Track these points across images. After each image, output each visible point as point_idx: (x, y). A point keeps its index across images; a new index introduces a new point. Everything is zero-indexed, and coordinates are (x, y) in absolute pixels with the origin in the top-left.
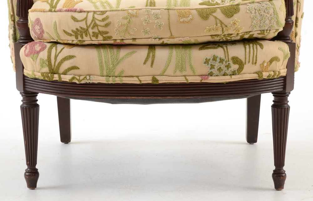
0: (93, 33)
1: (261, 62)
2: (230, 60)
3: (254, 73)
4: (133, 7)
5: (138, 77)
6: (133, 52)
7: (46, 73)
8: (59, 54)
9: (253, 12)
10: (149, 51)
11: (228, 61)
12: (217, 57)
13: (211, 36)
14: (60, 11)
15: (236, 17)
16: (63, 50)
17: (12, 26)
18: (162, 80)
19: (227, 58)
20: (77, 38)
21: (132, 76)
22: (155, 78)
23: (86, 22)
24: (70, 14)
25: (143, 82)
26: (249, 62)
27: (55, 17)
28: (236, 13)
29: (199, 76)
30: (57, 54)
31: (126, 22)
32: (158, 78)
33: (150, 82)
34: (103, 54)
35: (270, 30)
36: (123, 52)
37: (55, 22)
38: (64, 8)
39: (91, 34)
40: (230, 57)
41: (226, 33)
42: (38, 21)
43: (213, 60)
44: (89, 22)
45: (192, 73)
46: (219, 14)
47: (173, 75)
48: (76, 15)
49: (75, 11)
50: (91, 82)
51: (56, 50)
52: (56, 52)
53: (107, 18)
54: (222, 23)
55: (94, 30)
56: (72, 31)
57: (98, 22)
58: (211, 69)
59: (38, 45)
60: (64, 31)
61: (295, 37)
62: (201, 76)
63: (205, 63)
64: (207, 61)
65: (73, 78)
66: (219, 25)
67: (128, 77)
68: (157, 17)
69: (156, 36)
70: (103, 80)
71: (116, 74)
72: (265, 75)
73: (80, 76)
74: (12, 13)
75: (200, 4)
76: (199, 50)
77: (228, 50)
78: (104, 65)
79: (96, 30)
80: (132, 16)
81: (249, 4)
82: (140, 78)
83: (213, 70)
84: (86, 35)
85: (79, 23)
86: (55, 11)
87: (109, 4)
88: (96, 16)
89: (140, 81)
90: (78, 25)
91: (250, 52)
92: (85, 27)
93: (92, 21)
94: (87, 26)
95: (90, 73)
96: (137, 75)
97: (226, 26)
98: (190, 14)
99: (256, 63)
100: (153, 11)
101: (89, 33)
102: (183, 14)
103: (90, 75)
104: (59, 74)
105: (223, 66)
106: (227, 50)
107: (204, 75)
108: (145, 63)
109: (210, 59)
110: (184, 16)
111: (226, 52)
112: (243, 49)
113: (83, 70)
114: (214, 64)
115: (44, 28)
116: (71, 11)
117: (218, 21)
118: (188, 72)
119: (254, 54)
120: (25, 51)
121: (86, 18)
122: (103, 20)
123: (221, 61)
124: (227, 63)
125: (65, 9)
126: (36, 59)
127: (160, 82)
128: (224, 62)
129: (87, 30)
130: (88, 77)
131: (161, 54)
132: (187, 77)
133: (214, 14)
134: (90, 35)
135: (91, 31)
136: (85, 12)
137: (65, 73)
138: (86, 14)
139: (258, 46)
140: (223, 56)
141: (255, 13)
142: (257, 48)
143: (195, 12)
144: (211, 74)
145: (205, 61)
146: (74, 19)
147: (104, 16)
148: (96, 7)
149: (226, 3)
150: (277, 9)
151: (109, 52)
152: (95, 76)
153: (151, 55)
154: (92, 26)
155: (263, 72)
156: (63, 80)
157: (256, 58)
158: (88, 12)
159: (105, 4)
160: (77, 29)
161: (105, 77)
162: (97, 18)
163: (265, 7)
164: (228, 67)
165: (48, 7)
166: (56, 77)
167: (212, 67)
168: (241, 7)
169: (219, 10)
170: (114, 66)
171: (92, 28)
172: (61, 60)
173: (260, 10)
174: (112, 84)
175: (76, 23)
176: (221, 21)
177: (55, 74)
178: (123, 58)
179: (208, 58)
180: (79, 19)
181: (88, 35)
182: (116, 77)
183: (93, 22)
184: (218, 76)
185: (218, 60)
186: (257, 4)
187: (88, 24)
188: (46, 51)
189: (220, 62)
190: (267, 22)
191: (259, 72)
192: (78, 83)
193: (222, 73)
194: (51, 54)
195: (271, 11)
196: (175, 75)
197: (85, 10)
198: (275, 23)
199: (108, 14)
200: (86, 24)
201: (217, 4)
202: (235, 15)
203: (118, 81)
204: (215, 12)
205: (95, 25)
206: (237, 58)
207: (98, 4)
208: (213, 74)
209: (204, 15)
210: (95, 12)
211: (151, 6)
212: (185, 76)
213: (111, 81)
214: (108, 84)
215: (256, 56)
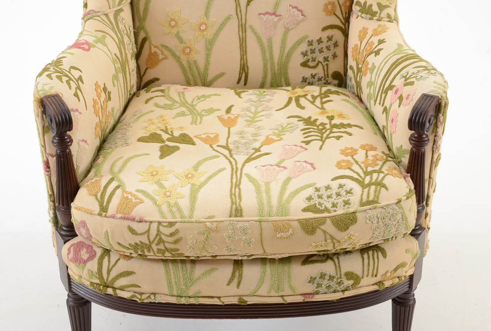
0: (158, 250)
1: (384, 273)
2: (343, 276)
3: (373, 285)
4: (212, 217)
5: (219, 298)
6: (212, 270)
7: (97, 284)
8: (112, 268)
9: (375, 222)
10: (234, 269)
11: (341, 278)
12: (325, 275)
13: (318, 251)
14: (113, 217)
15: (352, 229)
16: (119, 262)
17: (52, 208)
18: (251, 301)
19: (339, 274)
20: (136, 252)
21: (212, 297)
22: (243, 300)
23: (148, 236)
24: (127, 223)
25: (225, 303)
26: (367, 276)
27: (106, 224)
28: (352, 224)
29: (301, 295)
30: (110, 267)
31: (203, 238)
32: (246, 299)
33: (237, 303)
34: (172, 271)
35: (396, 237)
36: (199, 270)
37: (107, 231)
38: (117, 213)
39: (155, 250)
40: (343, 272)
41: (338, 248)
42: (84, 224)
43: (320, 278)
44: (152, 238)
45: (291, 293)
46: (329, 227)
47: (266, 295)
48: (135, 226)
49: (133, 220)
50: (157, 302)
51: (109, 261)
52: (109, 264)
53: (177, 231)
54: (332, 238)
55: (159, 247)
56: (130, 245)
57: (163, 237)
58: (316, 288)
59: (85, 250)
60: (119, 244)
61: (425, 218)
62: (304, 294)
63: (309, 282)
64: (312, 280)
65: (133, 296)
66: (329, 241)
67: (206, 297)
68: (244, 231)
69: (244, 254)
70: (174, 300)
71: (190, 294)
72: (387, 284)
73: (142, 294)
74: (50, 193)
75: (305, 210)
76: (302, 265)
77: (341, 264)
78: (174, 286)
79: (161, 247)
80: (210, 230)
81: (370, 211)
82: (222, 299)
83: (320, 289)
84: (149, 251)
85: (139, 236)
86: (105, 216)
87: (179, 209)
88: (161, 228)
89: (223, 302)
90: (137, 239)
91: (369, 264)
92: (147, 242)
93: (157, 235)
94: (150, 242)
95: (155, 292)
96: (219, 296)
97: (339, 242)
98: (290, 226)
99: (376, 276)
100: (240, 225)
101: (152, 249)
102: (280, 228)
103: (154, 294)
104: (114, 289)
105: (332, 284)
106: (339, 263)
107: (308, 294)
108: (228, 284)
109: (316, 278)
110: (281, 231)
111: (338, 267)
112: (361, 259)
113: (146, 288)
114: (321, 283)
115: (92, 233)
116: (128, 219)
117: (328, 237)
118: (287, 291)
119: (374, 266)
120: (68, 254)
121: (148, 231)
122: (172, 235)
123: (331, 278)
124: (339, 280)
125: (119, 215)
126: (83, 269)
127: (249, 303)
128: (335, 280)
129: (150, 246)
130: (152, 297)
131: (251, 272)
132: (286, 298)
133: (323, 227)
134: (154, 252)
135: (155, 247)
136: (146, 222)
137: (122, 289)
138: (148, 224)
139: (380, 254)
140: (333, 273)
141: (378, 222)
142: (378, 258)
143: (296, 225)
144: (317, 293)
145: (309, 279)
146: (132, 231)
147: (172, 230)
148: (161, 213)
149: (339, 208)
150: (407, 212)
151: (180, 269)
152: (163, 295)
153: (237, 274)
154: (156, 242)
155: (385, 281)
156: (119, 295)
157: (377, 270)
158: (151, 222)
159: (174, 209)
160: (136, 244)
161: (175, 298)
162: (163, 232)
163: (391, 213)
164: (340, 283)
165: (96, 209)
166: (110, 291)
167: (319, 285)
168: (358, 215)
169: (329, 221)
170: (187, 287)
171: (157, 245)
172: (116, 276)
173: (384, 218)
174: (184, 305)
175: (134, 236)
176: (331, 236)
177: (108, 287)
178: (199, 278)
179: (314, 276)
180: (139, 232)
181: (151, 250)
182: (190, 297)
183: (158, 237)
184: (326, 293)
185: (327, 277)
186: (380, 210)
187: (151, 240)
188: (96, 260)
189: (329, 280)
190: (394, 230)
191: (379, 282)
192: (139, 301)
193: (332, 290)
194: (102, 267)
195: (399, 217)
196: (269, 295)
197: (147, 219)
198: (403, 229)
199: (177, 226)
200: (149, 239)
201: (327, 210)
202: (351, 228)
203: (192, 301)
204: (324, 223)
205: (161, 241)
206: (352, 273)
207: (164, 208)
208: (320, 292)
209: (309, 227)
210: (159, 223)
211: (236, 216)
212: (282, 296)
213: (183, 301)
214: (181, 305)
215: (377, 268)
